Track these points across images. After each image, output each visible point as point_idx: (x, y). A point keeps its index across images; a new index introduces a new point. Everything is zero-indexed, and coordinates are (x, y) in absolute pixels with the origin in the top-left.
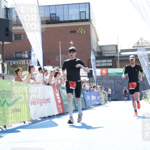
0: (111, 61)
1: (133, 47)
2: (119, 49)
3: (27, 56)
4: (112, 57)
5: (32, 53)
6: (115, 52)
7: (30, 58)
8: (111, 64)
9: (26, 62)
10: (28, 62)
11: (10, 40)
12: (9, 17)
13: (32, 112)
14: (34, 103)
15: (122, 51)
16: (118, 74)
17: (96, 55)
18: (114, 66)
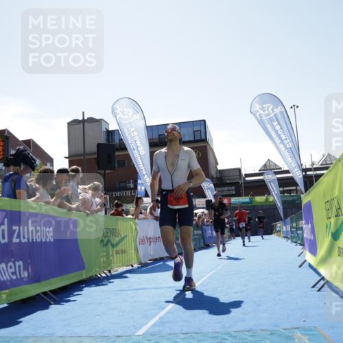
0: (233, 188)
1: (260, 170)
2: (243, 173)
3: (132, 186)
4: (236, 184)
5: (139, 182)
6: (238, 177)
7: (136, 188)
8: (234, 192)
9: (131, 193)
10: (135, 192)
11: (113, 168)
12: (110, 140)
13: (141, 253)
14: (142, 242)
15: (247, 175)
16: (242, 203)
17: (215, 182)
18: (238, 194)
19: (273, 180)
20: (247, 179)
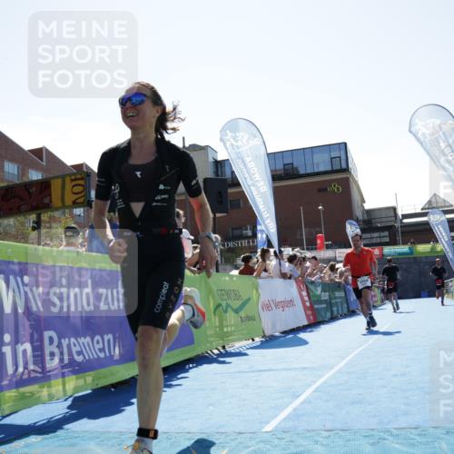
0: (386, 233)
1: (422, 209)
2: (400, 213)
3: (249, 233)
4: (390, 229)
5: (259, 228)
6: (393, 218)
7: (255, 235)
8: (387, 240)
9: (249, 242)
10: (253, 242)
11: (225, 211)
12: (220, 173)
14: (267, 307)
15: (405, 216)
16: (400, 254)
18: (393, 242)
19: (441, 223)
20: (405, 221)
